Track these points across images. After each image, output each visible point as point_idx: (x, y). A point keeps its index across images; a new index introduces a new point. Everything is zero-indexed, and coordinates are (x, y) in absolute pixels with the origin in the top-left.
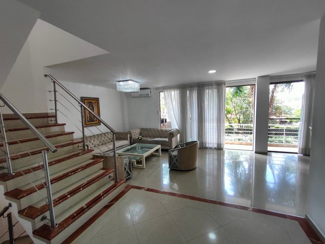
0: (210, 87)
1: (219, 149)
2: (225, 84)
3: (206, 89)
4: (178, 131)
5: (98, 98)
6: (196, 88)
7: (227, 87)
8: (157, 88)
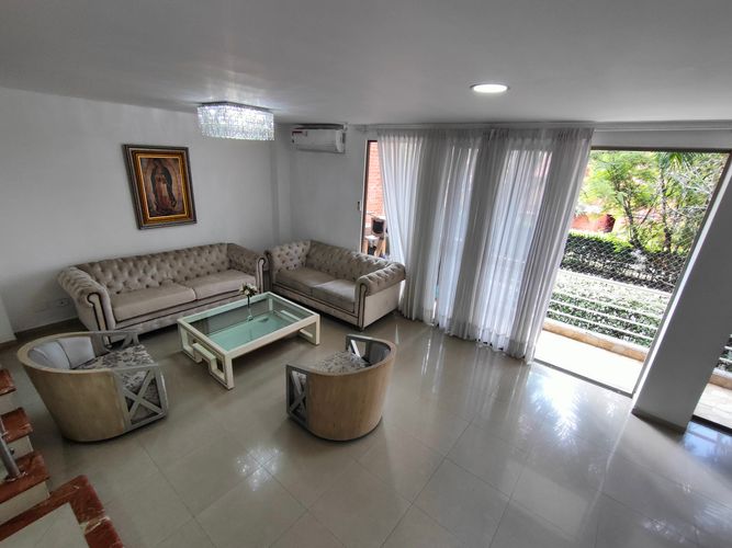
0: (528, 141)
1: (515, 356)
2: (589, 138)
3: (513, 149)
4: (401, 273)
5: (186, 149)
6: (479, 141)
7: (593, 148)
8: (363, 129)
